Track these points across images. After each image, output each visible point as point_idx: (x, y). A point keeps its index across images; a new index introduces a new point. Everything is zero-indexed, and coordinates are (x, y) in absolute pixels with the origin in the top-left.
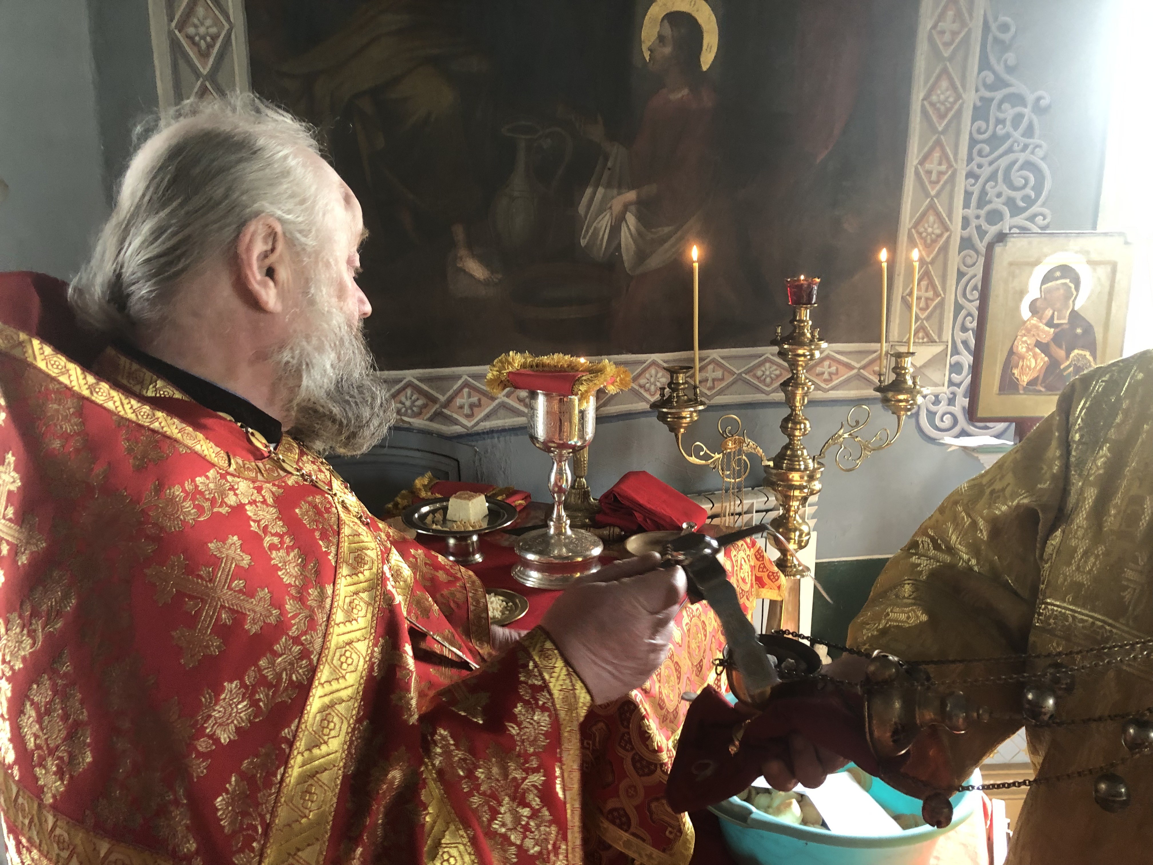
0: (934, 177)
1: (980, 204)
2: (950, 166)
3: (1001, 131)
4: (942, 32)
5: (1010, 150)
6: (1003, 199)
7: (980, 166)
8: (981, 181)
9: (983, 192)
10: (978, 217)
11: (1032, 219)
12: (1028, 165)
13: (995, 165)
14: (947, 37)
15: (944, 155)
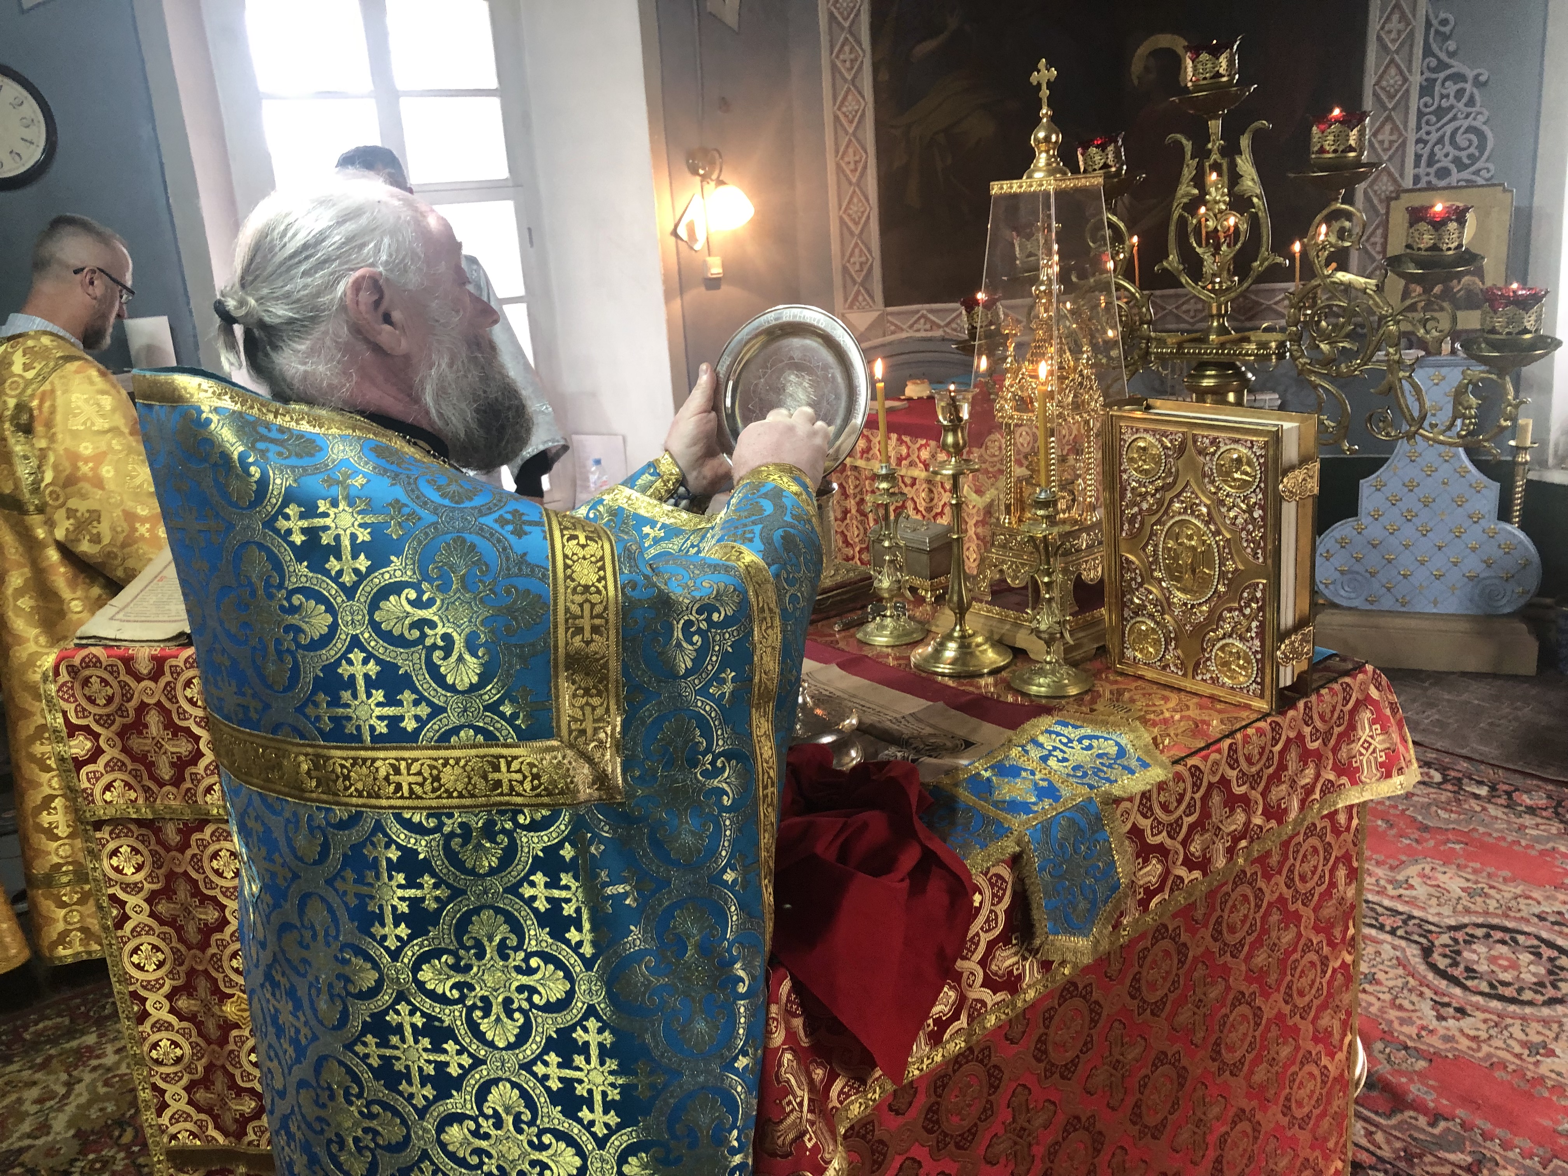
0: (1386, 145)
1: (1430, 164)
2: (1401, 135)
3: (1445, 103)
4: (1390, 32)
5: (1454, 118)
6: (1450, 157)
7: (1428, 133)
8: (1429, 146)
9: (1432, 154)
10: (1428, 174)
11: (1477, 173)
12: (1470, 129)
13: (1440, 133)
14: (1393, 35)
15: (1395, 128)
